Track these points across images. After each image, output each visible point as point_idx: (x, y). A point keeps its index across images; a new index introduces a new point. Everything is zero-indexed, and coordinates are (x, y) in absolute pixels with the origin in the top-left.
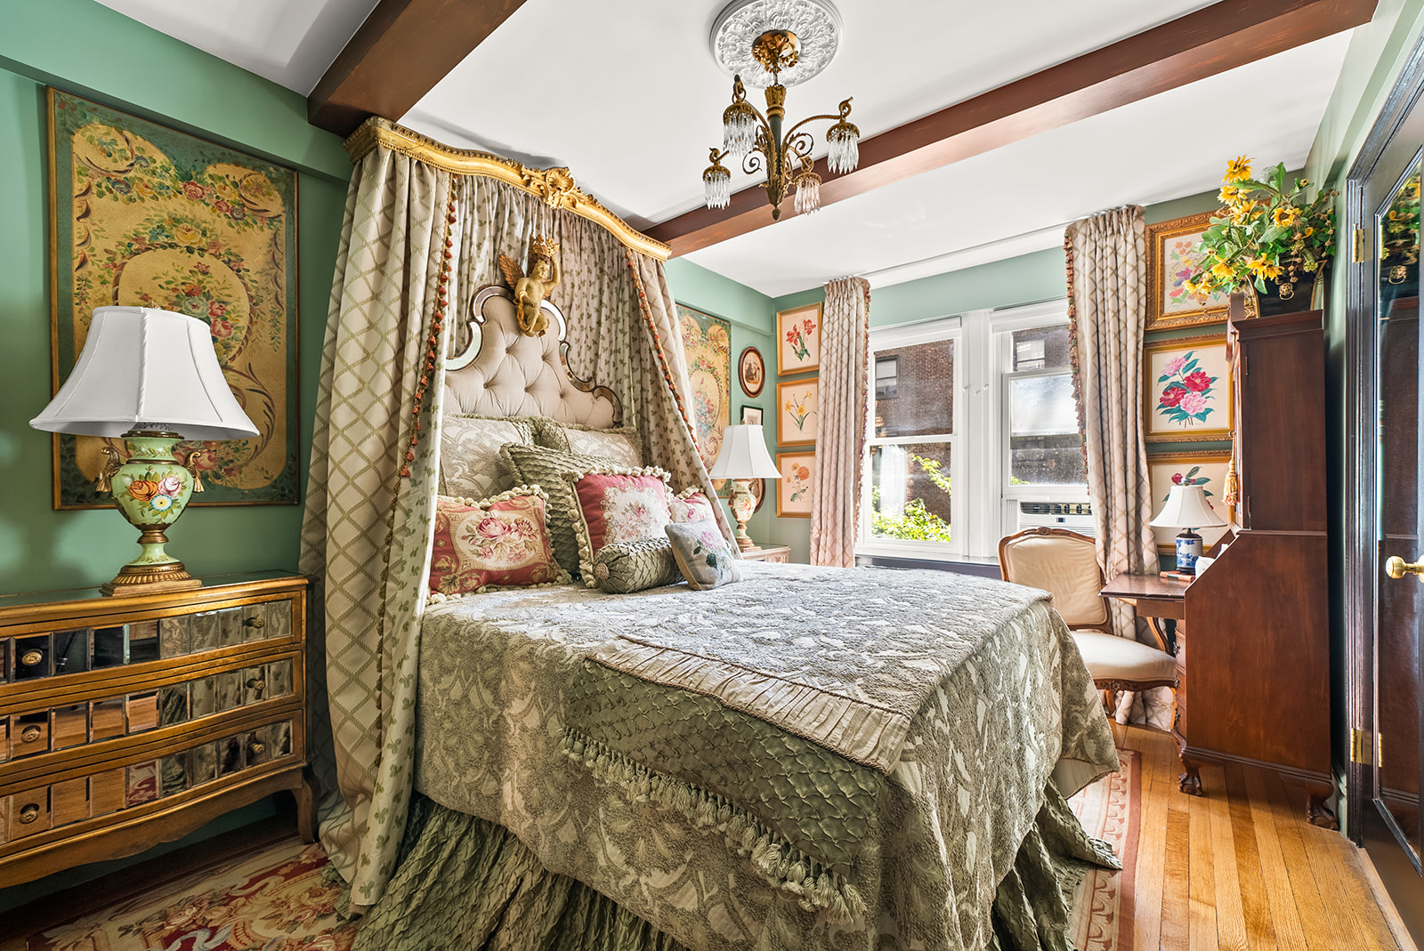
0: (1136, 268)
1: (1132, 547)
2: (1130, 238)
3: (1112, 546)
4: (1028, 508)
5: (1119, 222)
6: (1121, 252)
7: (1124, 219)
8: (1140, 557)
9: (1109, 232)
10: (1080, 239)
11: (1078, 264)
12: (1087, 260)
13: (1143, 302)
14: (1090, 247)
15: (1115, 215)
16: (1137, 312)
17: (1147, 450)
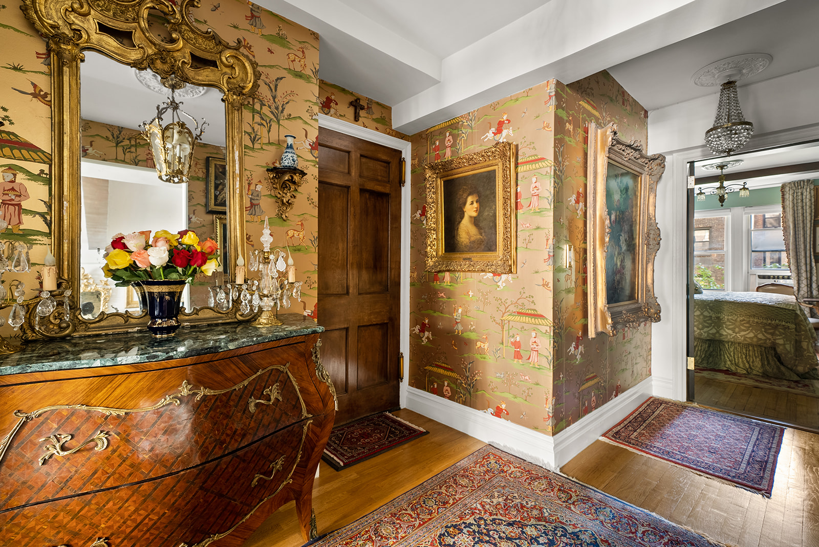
0: (811, 200)
1: (809, 289)
2: (808, 190)
3: (801, 289)
4: (760, 277)
5: (804, 184)
6: (805, 194)
7: (806, 184)
8: (812, 293)
9: (800, 187)
10: (787, 189)
11: (787, 196)
12: (791, 197)
13: (813, 211)
14: (791, 192)
15: (802, 183)
16: (811, 214)
17: (815, 258)
